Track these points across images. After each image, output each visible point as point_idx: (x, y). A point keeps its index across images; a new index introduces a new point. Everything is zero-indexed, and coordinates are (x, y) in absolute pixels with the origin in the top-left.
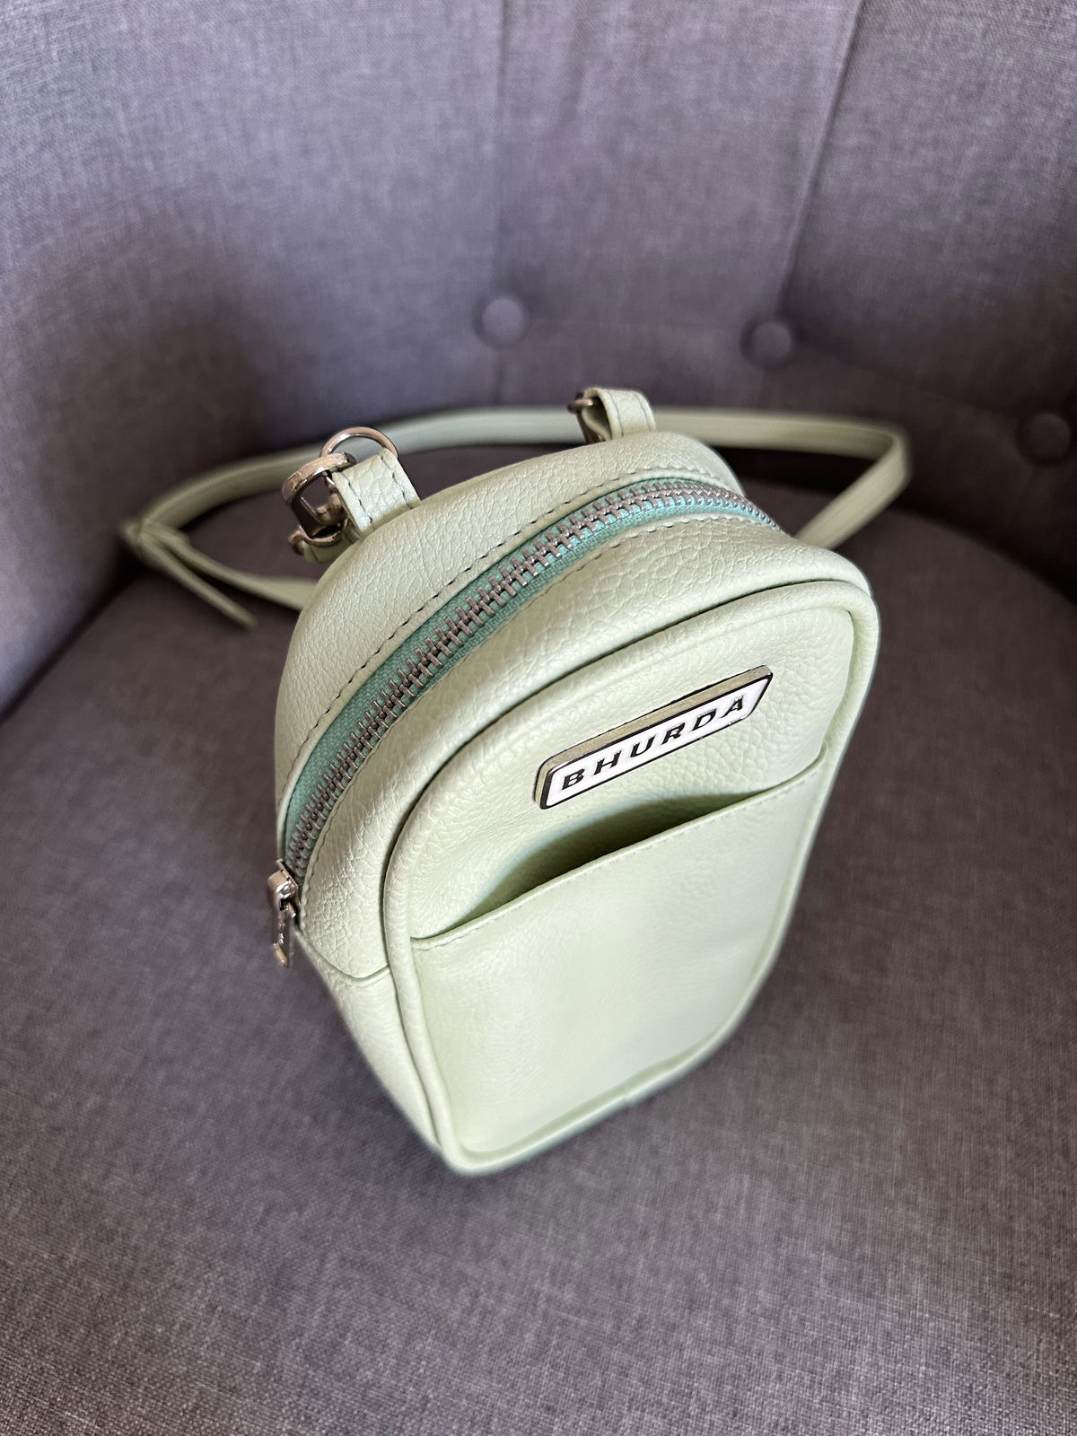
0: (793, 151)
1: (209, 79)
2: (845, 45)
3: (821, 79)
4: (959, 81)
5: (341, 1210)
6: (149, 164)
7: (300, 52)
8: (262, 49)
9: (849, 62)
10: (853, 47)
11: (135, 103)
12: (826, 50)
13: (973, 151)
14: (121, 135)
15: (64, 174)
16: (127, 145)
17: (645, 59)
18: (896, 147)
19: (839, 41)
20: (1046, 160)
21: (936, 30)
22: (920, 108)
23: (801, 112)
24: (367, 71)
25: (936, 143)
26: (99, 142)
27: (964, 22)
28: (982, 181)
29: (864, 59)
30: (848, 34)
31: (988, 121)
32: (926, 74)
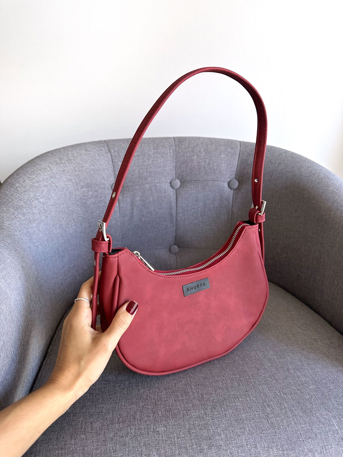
0: (171, 214)
1: (75, 215)
2: (175, 198)
3: (173, 203)
4: (194, 199)
6: (67, 229)
7: (88, 210)
8: (82, 210)
9: (176, 200)
10: (176, 198)
11: (65, 219)
12: (173, 199)
13: (200, 209)
14: (63, 224)
15: (56, 230)
16: (64, 226)
17: (144, 205)
18: (188, 211)
19: (174, 197)
20: (211, 207)
21: (189, 193)
22: (190, 204)
23: (171, 209)
24: (98, 212)
25: (194, 209)
26: (60, 225)
27: (193, 191)
28: (203, 213)
29: (179, 199)
30: (175, 196)
31: (201, 204)
32: (189, 199)
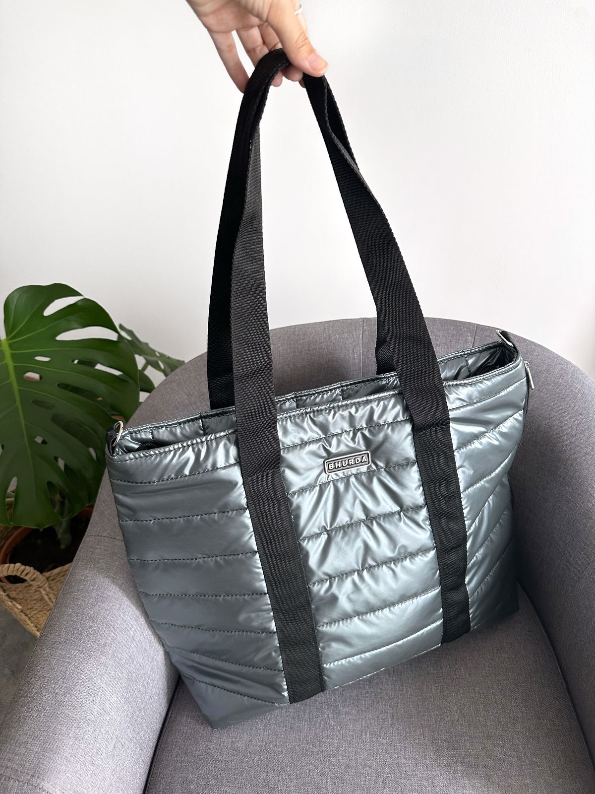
5: (327, 766)
